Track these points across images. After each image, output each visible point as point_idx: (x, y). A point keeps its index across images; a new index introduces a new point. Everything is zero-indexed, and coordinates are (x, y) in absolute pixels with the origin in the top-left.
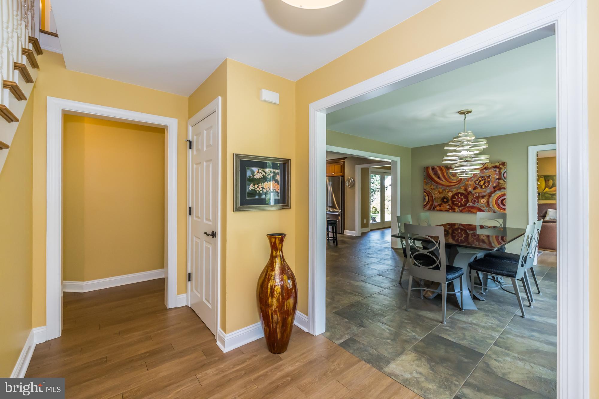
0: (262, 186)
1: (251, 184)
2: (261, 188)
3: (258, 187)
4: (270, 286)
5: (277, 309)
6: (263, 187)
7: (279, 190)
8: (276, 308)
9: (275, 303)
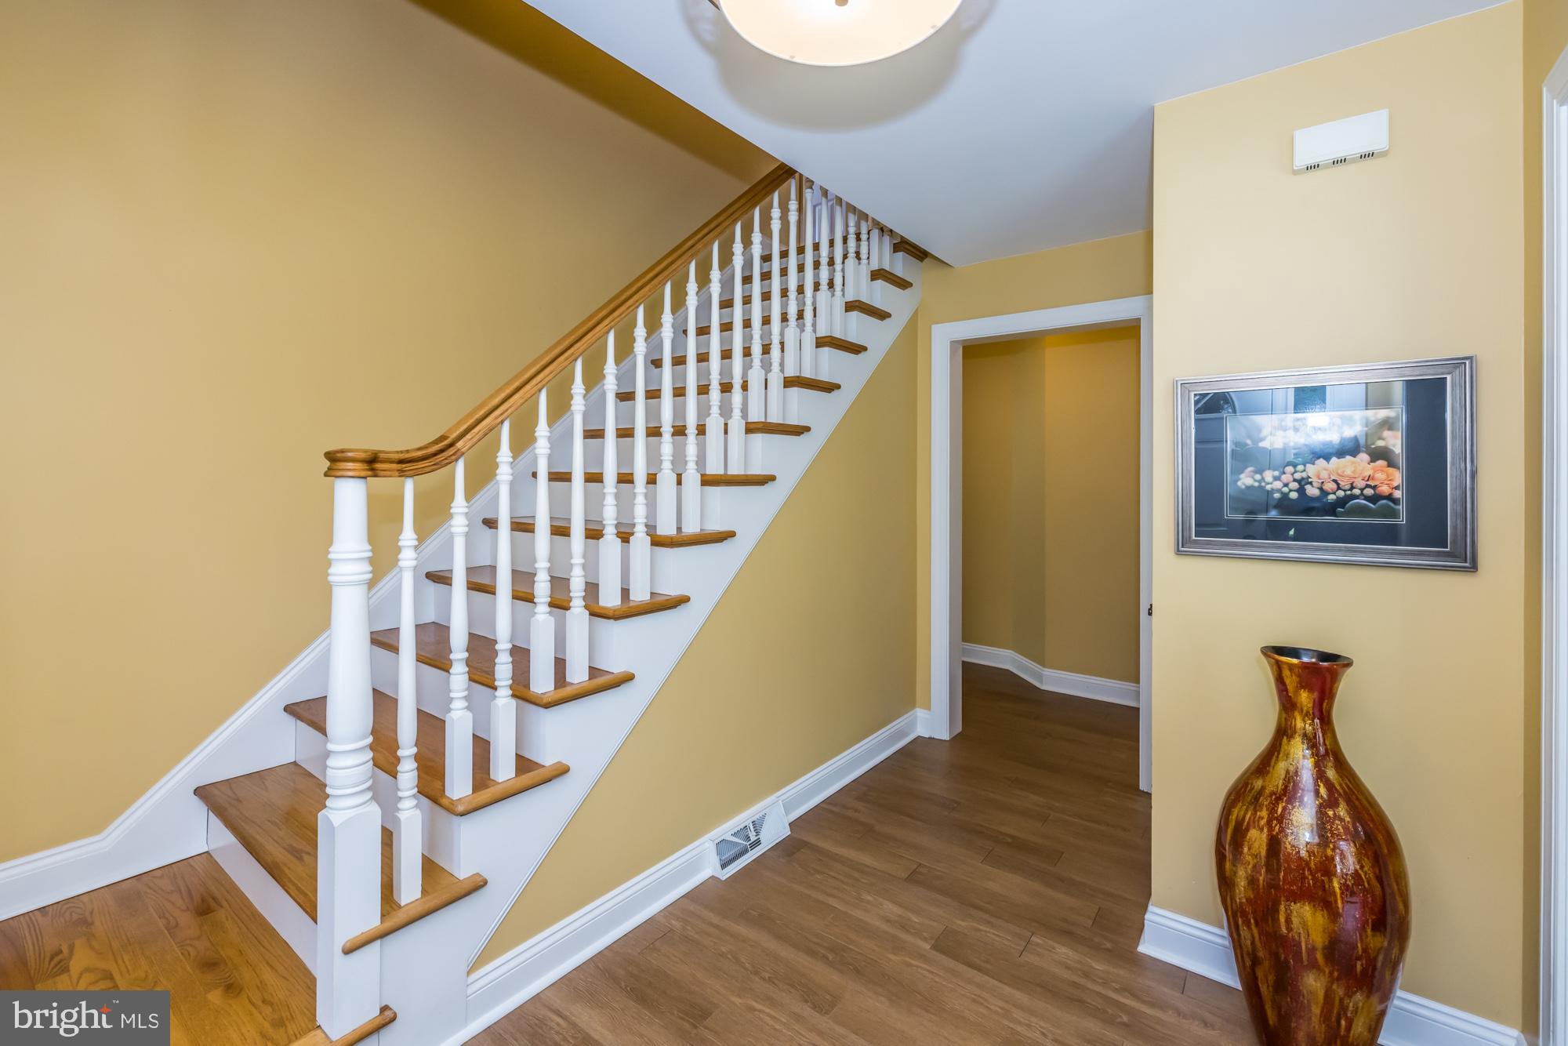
0: (1298, 476)
1: (1246, 467)
2: (1295, 480)
3: (1276, 479)
4: (1234, 817)
5: (1249, 909)
6: (1303, 479)
7: (1397, 488)
8: (1244, 900)
9: (1242, 884)
